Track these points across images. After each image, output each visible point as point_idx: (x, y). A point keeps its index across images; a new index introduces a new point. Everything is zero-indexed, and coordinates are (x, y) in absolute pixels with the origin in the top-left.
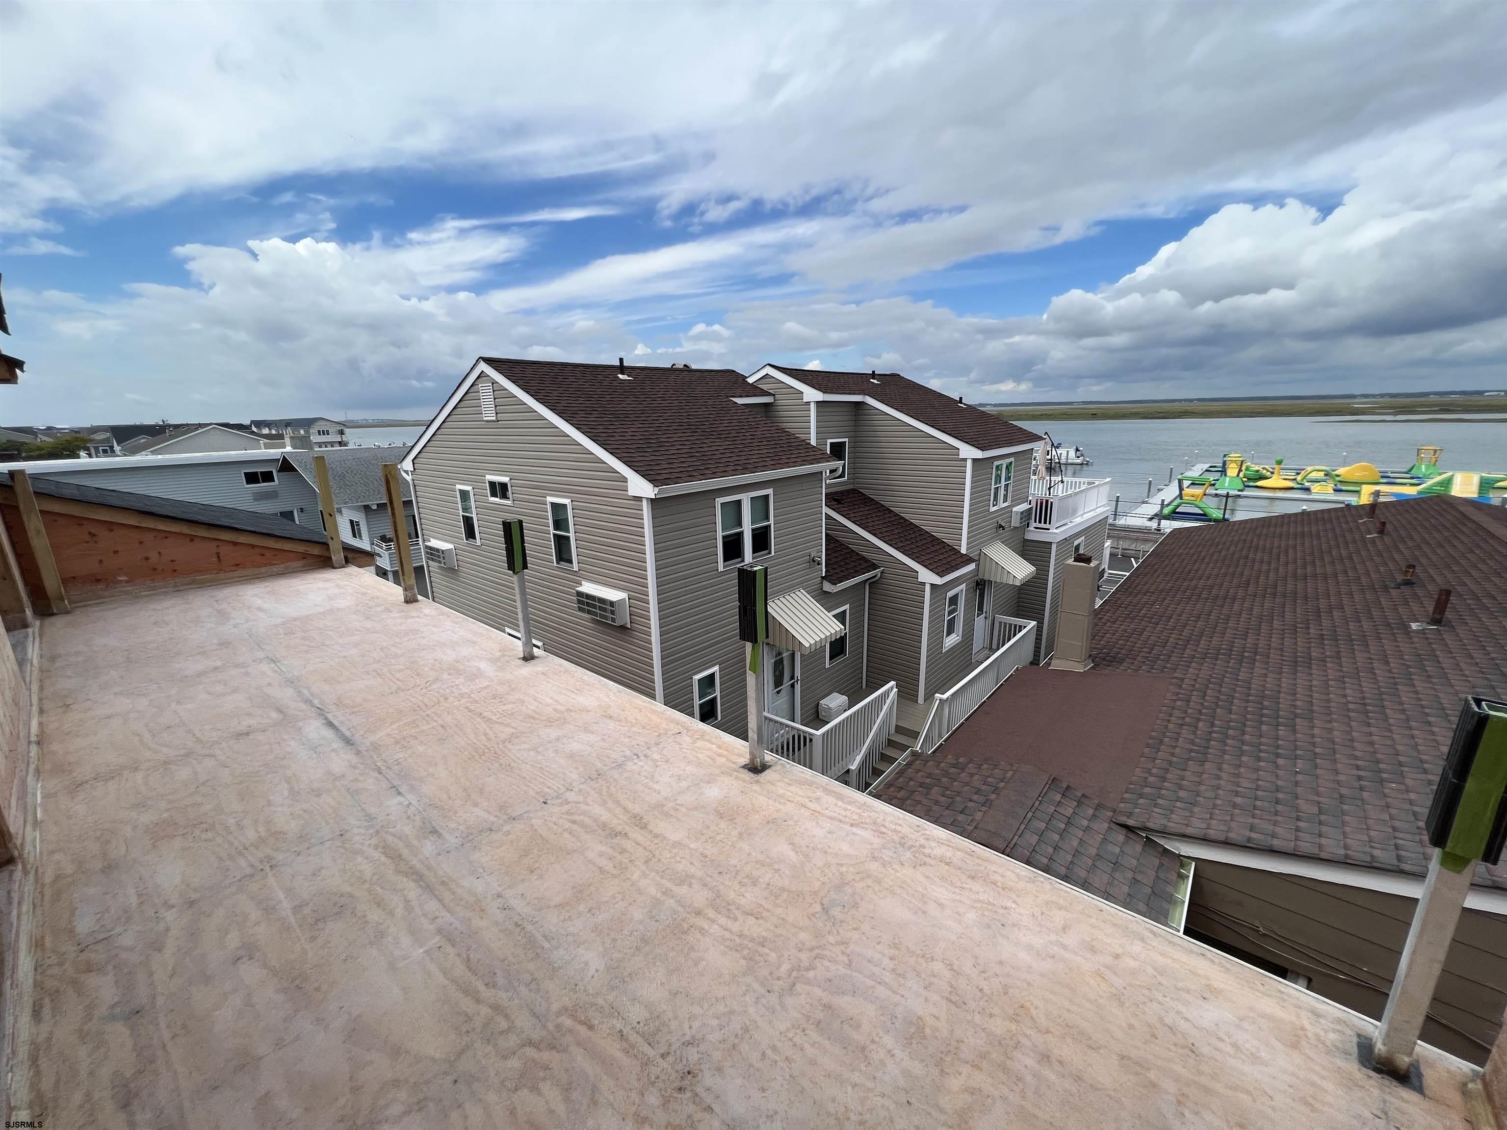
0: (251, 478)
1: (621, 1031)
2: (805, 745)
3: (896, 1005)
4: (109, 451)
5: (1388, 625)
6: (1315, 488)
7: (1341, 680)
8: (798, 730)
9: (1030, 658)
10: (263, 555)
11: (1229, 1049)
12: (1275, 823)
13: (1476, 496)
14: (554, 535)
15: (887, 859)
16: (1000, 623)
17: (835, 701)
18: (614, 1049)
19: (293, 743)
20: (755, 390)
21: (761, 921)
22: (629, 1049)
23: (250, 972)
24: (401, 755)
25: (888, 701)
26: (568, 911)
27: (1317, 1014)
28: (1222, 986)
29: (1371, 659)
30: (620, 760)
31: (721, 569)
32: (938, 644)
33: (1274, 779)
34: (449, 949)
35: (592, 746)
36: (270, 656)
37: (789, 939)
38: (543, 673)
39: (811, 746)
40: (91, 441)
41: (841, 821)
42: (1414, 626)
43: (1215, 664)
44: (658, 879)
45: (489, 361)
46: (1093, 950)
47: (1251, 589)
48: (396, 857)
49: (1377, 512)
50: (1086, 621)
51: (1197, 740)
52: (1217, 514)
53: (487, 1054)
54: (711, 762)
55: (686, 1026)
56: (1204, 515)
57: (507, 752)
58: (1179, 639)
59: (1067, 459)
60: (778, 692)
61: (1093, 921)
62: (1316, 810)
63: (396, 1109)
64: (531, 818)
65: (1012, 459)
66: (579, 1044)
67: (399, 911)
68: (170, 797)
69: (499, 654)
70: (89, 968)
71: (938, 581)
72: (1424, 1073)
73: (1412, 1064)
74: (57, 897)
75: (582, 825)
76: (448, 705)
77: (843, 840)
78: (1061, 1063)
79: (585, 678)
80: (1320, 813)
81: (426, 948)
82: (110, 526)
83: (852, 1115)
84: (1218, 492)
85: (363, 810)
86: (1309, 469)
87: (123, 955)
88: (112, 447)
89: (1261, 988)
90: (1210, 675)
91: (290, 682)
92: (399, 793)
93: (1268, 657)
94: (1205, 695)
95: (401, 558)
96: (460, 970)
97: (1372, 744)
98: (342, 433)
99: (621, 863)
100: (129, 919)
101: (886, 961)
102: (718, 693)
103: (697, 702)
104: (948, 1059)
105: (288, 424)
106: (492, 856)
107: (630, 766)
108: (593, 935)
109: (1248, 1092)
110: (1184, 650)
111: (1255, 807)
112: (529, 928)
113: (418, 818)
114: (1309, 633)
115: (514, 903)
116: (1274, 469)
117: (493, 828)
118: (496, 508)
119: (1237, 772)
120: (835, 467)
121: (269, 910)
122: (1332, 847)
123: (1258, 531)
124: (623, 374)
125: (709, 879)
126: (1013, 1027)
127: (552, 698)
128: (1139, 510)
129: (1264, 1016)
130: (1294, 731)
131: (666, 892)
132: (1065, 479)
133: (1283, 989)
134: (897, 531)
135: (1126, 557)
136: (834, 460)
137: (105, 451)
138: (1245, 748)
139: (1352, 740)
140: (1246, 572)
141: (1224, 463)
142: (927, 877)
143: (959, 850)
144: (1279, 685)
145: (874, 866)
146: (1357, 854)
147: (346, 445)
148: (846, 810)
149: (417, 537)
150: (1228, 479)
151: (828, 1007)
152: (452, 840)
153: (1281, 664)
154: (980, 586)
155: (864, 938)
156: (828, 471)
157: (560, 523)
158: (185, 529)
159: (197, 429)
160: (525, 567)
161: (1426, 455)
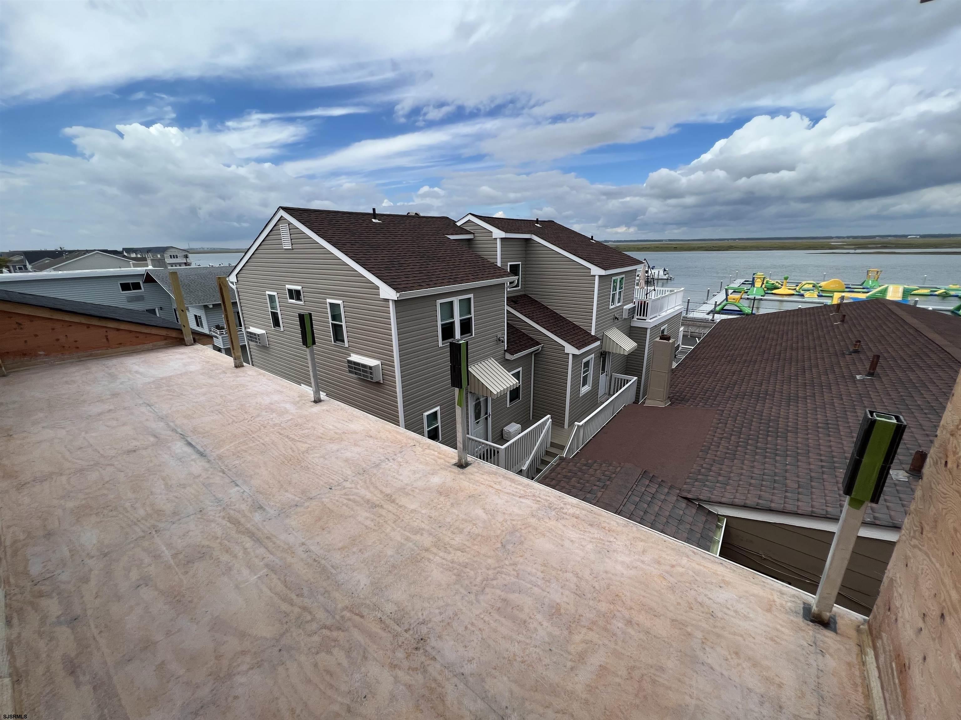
0: (125, 287)
1: (381, 618)
2: (494, 455)
3: (545, 597)
4: (23, 269)
5: (844, 377)
6: (807, 294)
7: (815, 409)
8: (490, 446)
9: (633, 399)
10: (138, 337)
11: (732, 613)
12: (773, 494)
13: (901, 299)
14: (332, 324)
15: (540, 516)
16: (615, 378)
17: (513, 427)
18: (375, 628)
19: (166, 456)
20: (461, 230)
21: (464, 554)
22: (386, 628)
23: (146, 593)
24: (237, 462)
25: (546, 427)
26: (347, 552)
27: (782, 593)
28: (731, 580)
29: (832, 397)
30: (377, 462)
31: (440, 345)
32: (577, 392)
33: (773, 468)
34: (273, 576)
35: (359, 454)
36: (147, 402)
37: (482, 563)
38: (327, 411)
39: (498, 456)
40: (10, 261)
41: (513, 495)
42: (858, 377)
43: (742, 402)
44: (402, 531)
45: (286, 209)
46: (659, 563)
47: (766, 356)
48: (235, 522)
49: (841, 308)
50: (667, 376)
51: (730, 447)
52: (748, 310)
53: (299, 634)
54: (434, 462)
55: (420, 614)
56: (741, 311)
57: (305, 459)
58: (722, 387)
59: (658, 276)
60: (478, 423)
61: (660, 547)
62: (796, 486)
63: (244, 667)
64: (322, 498)
65: (624, 276)
66: (355, 626)
67: (240, 554)
68: (86, 491)
69: (298, 399)
70: (41, 595)
71: (577, 352)
72: (838, 621)
73: (830, 617)
74: (15, 553)
75: (354, 501)
76: (266, 431)
77: (515, 506)
78: (638, 624)
79: (354, 413)
80: (799, 487)
81: (259, 576)
82: (31, 318)
83: (517, 658)
84: (749, 297)
85: (214, 496)
86: (804, 282)
87: (63, 586)
88: (25, 266)
89: (752, 580)
90: (740, 408)
91: (161, 419)
92: (237, 485)
93: (774, 397)
94: (736, 420)
95: (231, 338)
96: (280, 587)
97: (830, 447)
98: (186, 257)
99: (379, 523)
100: (64, 565)
101: (539, 574)
102: (439, 424)
103: (426, 430)
104: (574, 625)
105: (149, 250)
106: (298, 521)
107: (383, 465)
108: (362, 565)
109: (742, 636)
110: (725, 393)
111: (762, 485)
112: (323, 562)
113: (250, 500)
114: (798, 382)
115: (312, 548)
116: (783, 282)
117: (298, 504)
118: (293, 306)
119: (752, 465)
120: (512, 281)
121: (157, 557)
122: (805, 507)
123: (771, 321)
124: (375, 219)
125: (433, 530)
126: (612, 607)
127: (333, 426)
128: (701, 308)
129: (753, 595)
130: (787, 441)
131: (408, 539)
132: (656, 288)
133: (764, 580)
134: (551, 321)
135: (693, 337)
136: (512, 276)
137: (20, 269)
138: (758, 451)
139: (819, 445)
140: (763, 346)
141: (754, 278)
142: (565, 526)
143: (583, 510)
144: (779, 414)
145: (533, 521)
146: (819, 510)
147: (189, 265)
148: (516, 488)
149: (241, 326)
150: (755, 289)
151: (504, 600)
152: (272, 512)
153: (781, 401)
154: (603, 355)
155: (526, 561)
156: (508, 283)
157: (336, 316)
158: (83, 320)
159: (85, 254)
160: (314, 343)
161: (872, 274)
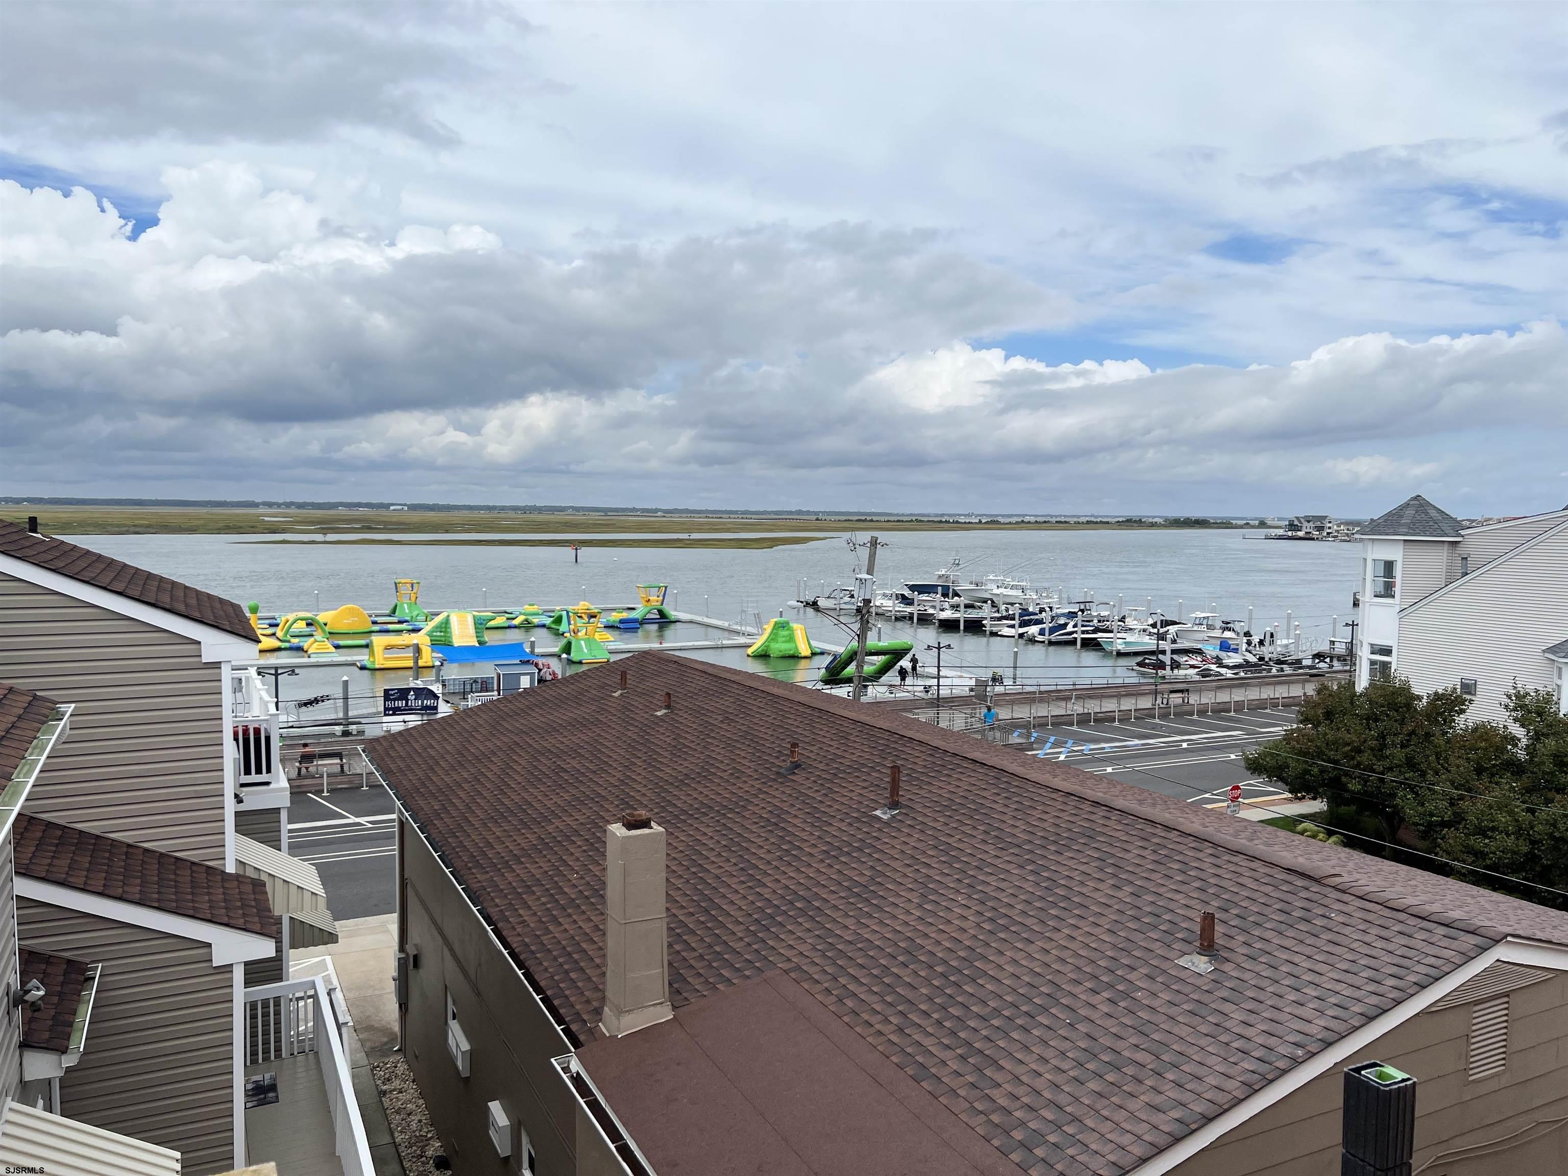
5: (859, 820)
42: (881, 815)
161: (405, 590)
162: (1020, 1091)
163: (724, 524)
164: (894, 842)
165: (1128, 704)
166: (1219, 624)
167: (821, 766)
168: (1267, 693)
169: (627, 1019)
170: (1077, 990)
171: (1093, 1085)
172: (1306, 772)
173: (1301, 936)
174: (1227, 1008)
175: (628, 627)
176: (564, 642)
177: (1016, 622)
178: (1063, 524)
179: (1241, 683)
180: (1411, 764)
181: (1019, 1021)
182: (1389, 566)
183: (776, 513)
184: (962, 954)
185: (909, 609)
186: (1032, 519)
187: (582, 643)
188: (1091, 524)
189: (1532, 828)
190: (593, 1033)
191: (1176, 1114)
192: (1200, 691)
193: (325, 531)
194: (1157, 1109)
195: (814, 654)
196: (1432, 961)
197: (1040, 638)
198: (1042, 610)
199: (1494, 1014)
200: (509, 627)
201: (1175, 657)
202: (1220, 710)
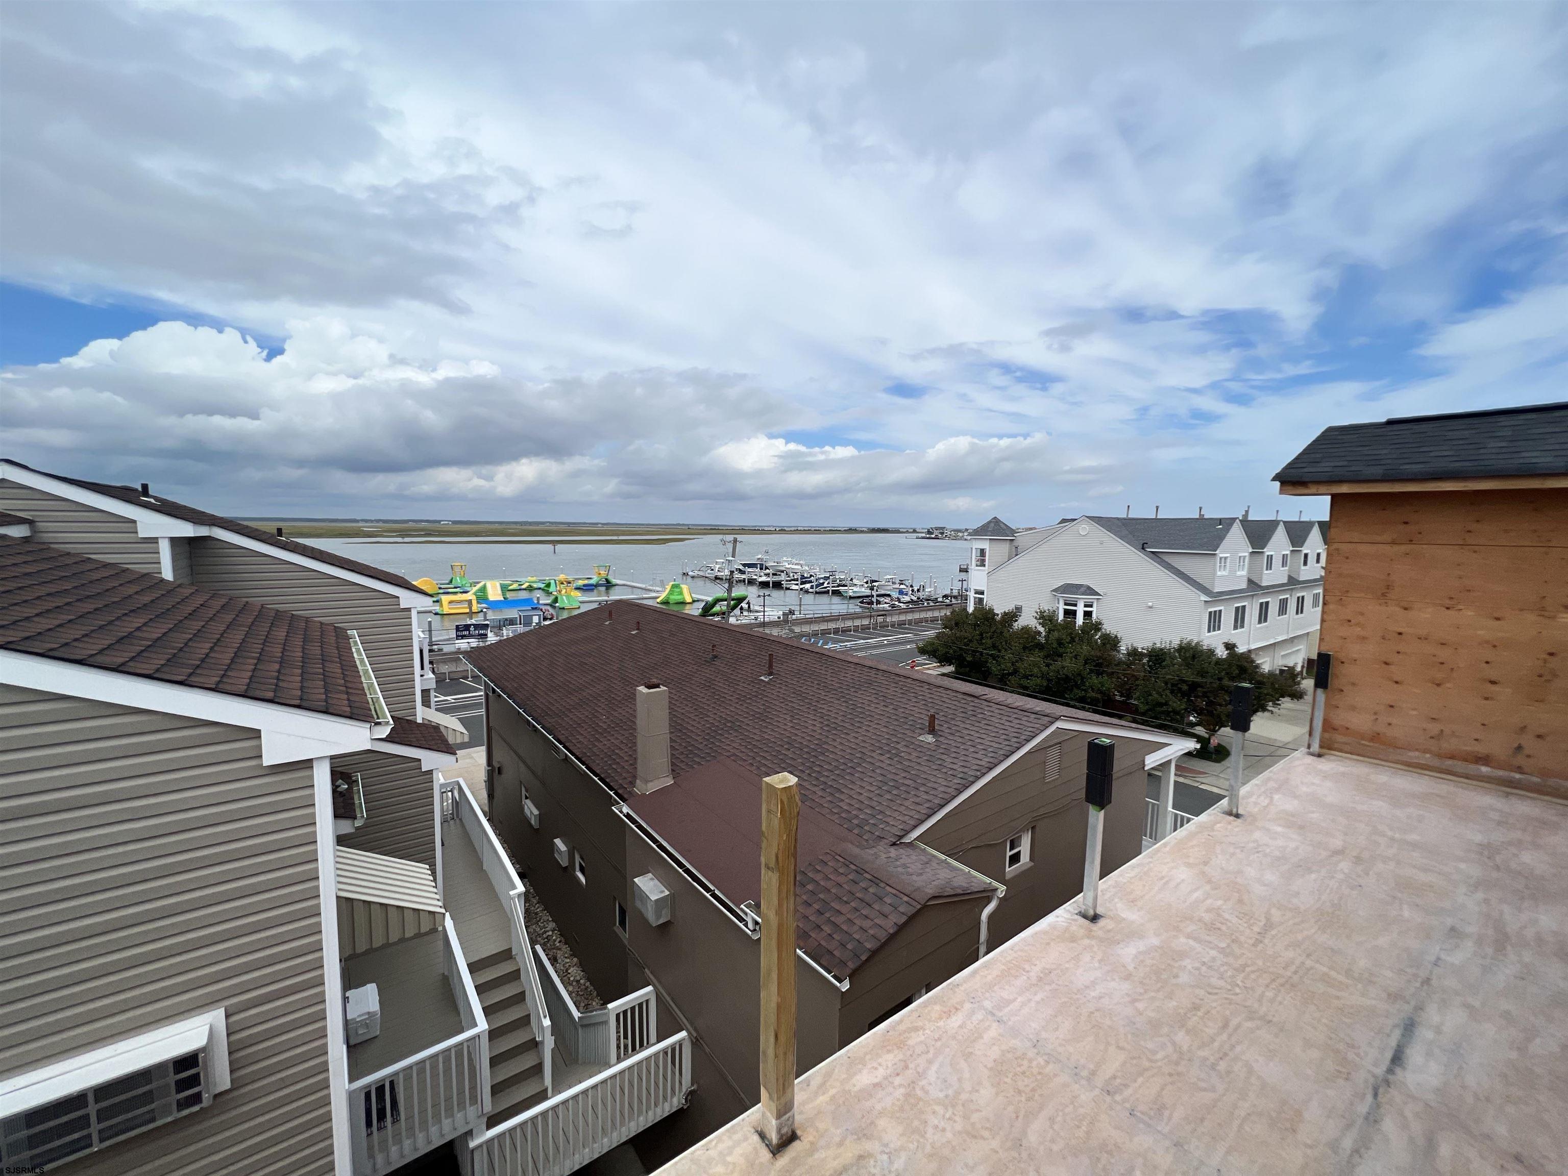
42: (764, 679)
71: (453, 761)
161: (457, 569)
162: (853, 802)
163: (637, 531)
164: (773, 692)
165: (857, 623)
166: (898, 581)
167: (729, 656)
168: (923, 615)
169: (650, 785)
170: (873, 755)
171: (888, 796)
172: (947, 653)
173: (973, 723)
174: (944, 757)
175: (587, 588)
176: (552, 598)
177: (799, 582)
178: (817, 531)
179: (912, 611)
180: (994, 647)
181: (848, 771)
182: (982, 552)
183: (665, 525)
184: (816, 742)
185: (743, 576)
186: (802, 529)
187: (564, 597)
188: (832, 531)
189: (1048, 674)
190: (631, 794)
191: (927, 805)
192: (891, 615)
193: (403, 536)
194: (918, 804)
195: (694, 601)
196: (1030, 729)
197: (811, 590)
198: (811, 576)
199: (1054, 753)
200: (520, 590)
201: (878, 598)
202: (901, 624)
